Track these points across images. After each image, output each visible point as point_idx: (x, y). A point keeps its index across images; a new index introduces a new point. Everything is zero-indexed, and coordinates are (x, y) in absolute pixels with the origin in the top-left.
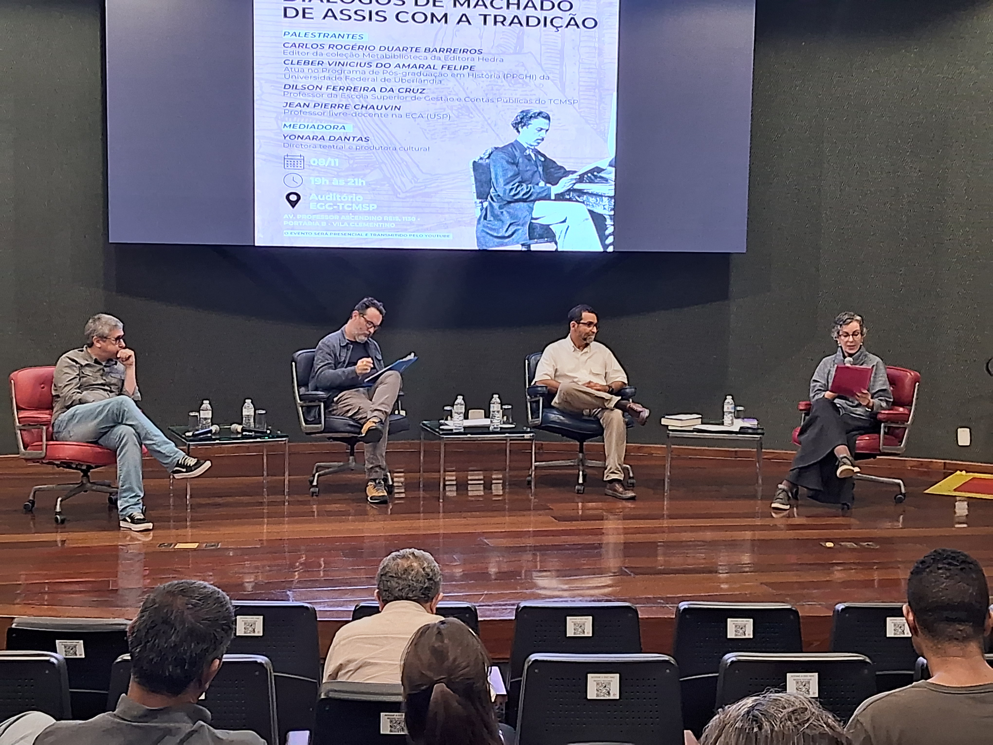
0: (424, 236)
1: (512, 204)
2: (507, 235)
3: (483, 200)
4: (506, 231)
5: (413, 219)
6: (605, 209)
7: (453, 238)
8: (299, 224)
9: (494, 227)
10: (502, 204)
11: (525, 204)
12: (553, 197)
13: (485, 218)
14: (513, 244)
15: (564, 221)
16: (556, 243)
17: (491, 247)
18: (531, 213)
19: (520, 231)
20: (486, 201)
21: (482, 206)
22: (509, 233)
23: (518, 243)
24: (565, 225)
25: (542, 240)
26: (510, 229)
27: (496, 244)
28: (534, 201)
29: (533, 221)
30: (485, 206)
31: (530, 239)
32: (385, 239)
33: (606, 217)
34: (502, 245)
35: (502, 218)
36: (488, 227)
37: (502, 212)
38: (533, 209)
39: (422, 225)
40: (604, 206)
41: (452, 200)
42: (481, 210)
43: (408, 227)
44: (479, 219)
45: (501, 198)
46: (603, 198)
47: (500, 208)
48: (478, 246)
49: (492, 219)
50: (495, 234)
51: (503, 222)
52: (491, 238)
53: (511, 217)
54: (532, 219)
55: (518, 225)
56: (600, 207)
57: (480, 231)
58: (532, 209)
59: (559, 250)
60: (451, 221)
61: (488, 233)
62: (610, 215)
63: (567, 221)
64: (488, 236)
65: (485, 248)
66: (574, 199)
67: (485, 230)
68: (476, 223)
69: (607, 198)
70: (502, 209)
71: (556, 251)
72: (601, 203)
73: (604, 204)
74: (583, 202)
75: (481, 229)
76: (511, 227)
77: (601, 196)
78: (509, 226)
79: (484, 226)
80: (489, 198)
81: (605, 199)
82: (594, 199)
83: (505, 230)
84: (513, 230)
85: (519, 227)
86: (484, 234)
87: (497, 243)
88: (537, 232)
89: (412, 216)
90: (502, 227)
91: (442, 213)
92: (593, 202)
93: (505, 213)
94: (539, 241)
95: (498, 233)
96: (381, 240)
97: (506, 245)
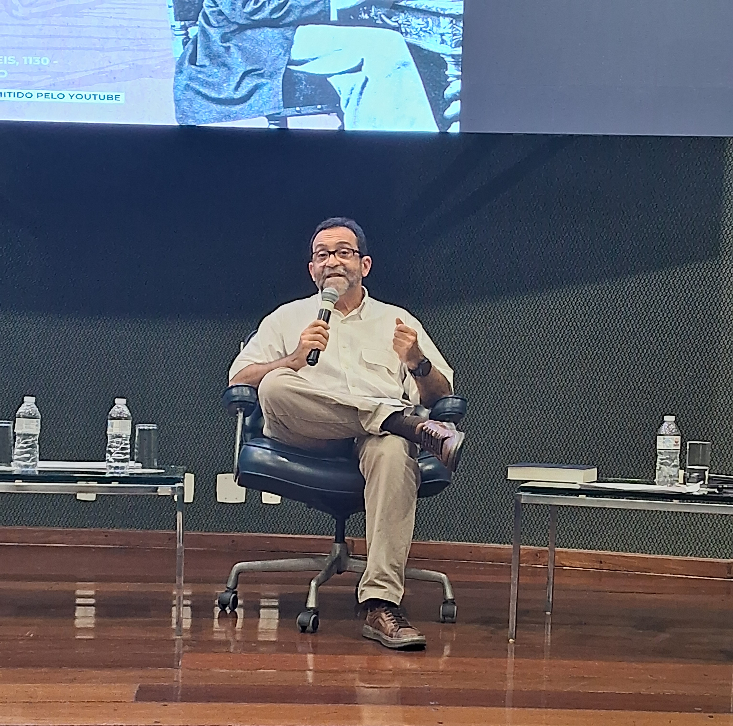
1: (249, 32)
2: (238, 95)
3: (187, 23)
4: (236, 89)
5: (45, 61)
6: (443, 42)
7: (126, 100)
9: (210, 80)
10: (227, 30)
11: (276, 31)
12: (334, 17)
13: (193, 61)
14: (248, 116)
15: (358, 69)
16: (341, 116)
17: (205, 122)
18: (288, 51)
19: (265, 89)
20: (195, 24)
21: (187, 34)
23: (260, 113)
24: (359, 77)
25: (310, 109)
26: (244, 84)
27: (214, 114)
28: (295, 25)
29: (292, 67)
30: (191, 36)
31: (286, 106)
33: (447, 59)
34: (228, 117)
35: (229, 61)
36: (198, 78)
37: (228, 48)
38: (292, 43)
39: (63, 75)
40: (442, 35)
41: (125, 23)
42: (185, 44)
43: (34, 79)
44: (180, 64)
45: (227, 18)
46: (441, 18)
47: (225, 38)
48: (178, 119)
49: (207, 62)
50: (214, 95)
51: (229, 69)
52: (205, 102)
53: (247, 59)
54: (291, 62)
55: (261, 76)
56: (433, 39)
57: (181, 88)
58: (290, 42)
59: (347, 128)
60: (122, 66)
61: (199, 93)
62: (453, 56)
63: (363, 68)
64: (199, 99)
65: (191, 123)
66: (379, 22)
67: (192, 84)
68: (174, 70)
69: (448, 20)
70: (228, 41)
71: (341, 132)
72: (435, 29)
73: (441, 31)
74: (397, 29)
75: (185, 82)
76: (247, 80)
77: (437, 14)
78: (243, 78)
79: (190, 78)
80: (200, 18)
81: (445, 22)
82: (420, 21)
83: (233, 85)
84: (251, 85)
85: (264, 81)
86: (190, 94)
87: (218, 113)
88: (302, 90)
89: (41, 56)
90: (227, 80)
91: (102, 50)
92: (419, 27)
93: (233, 49)
94: (304, 110)
95: (220, 92)
97: (236, 118)
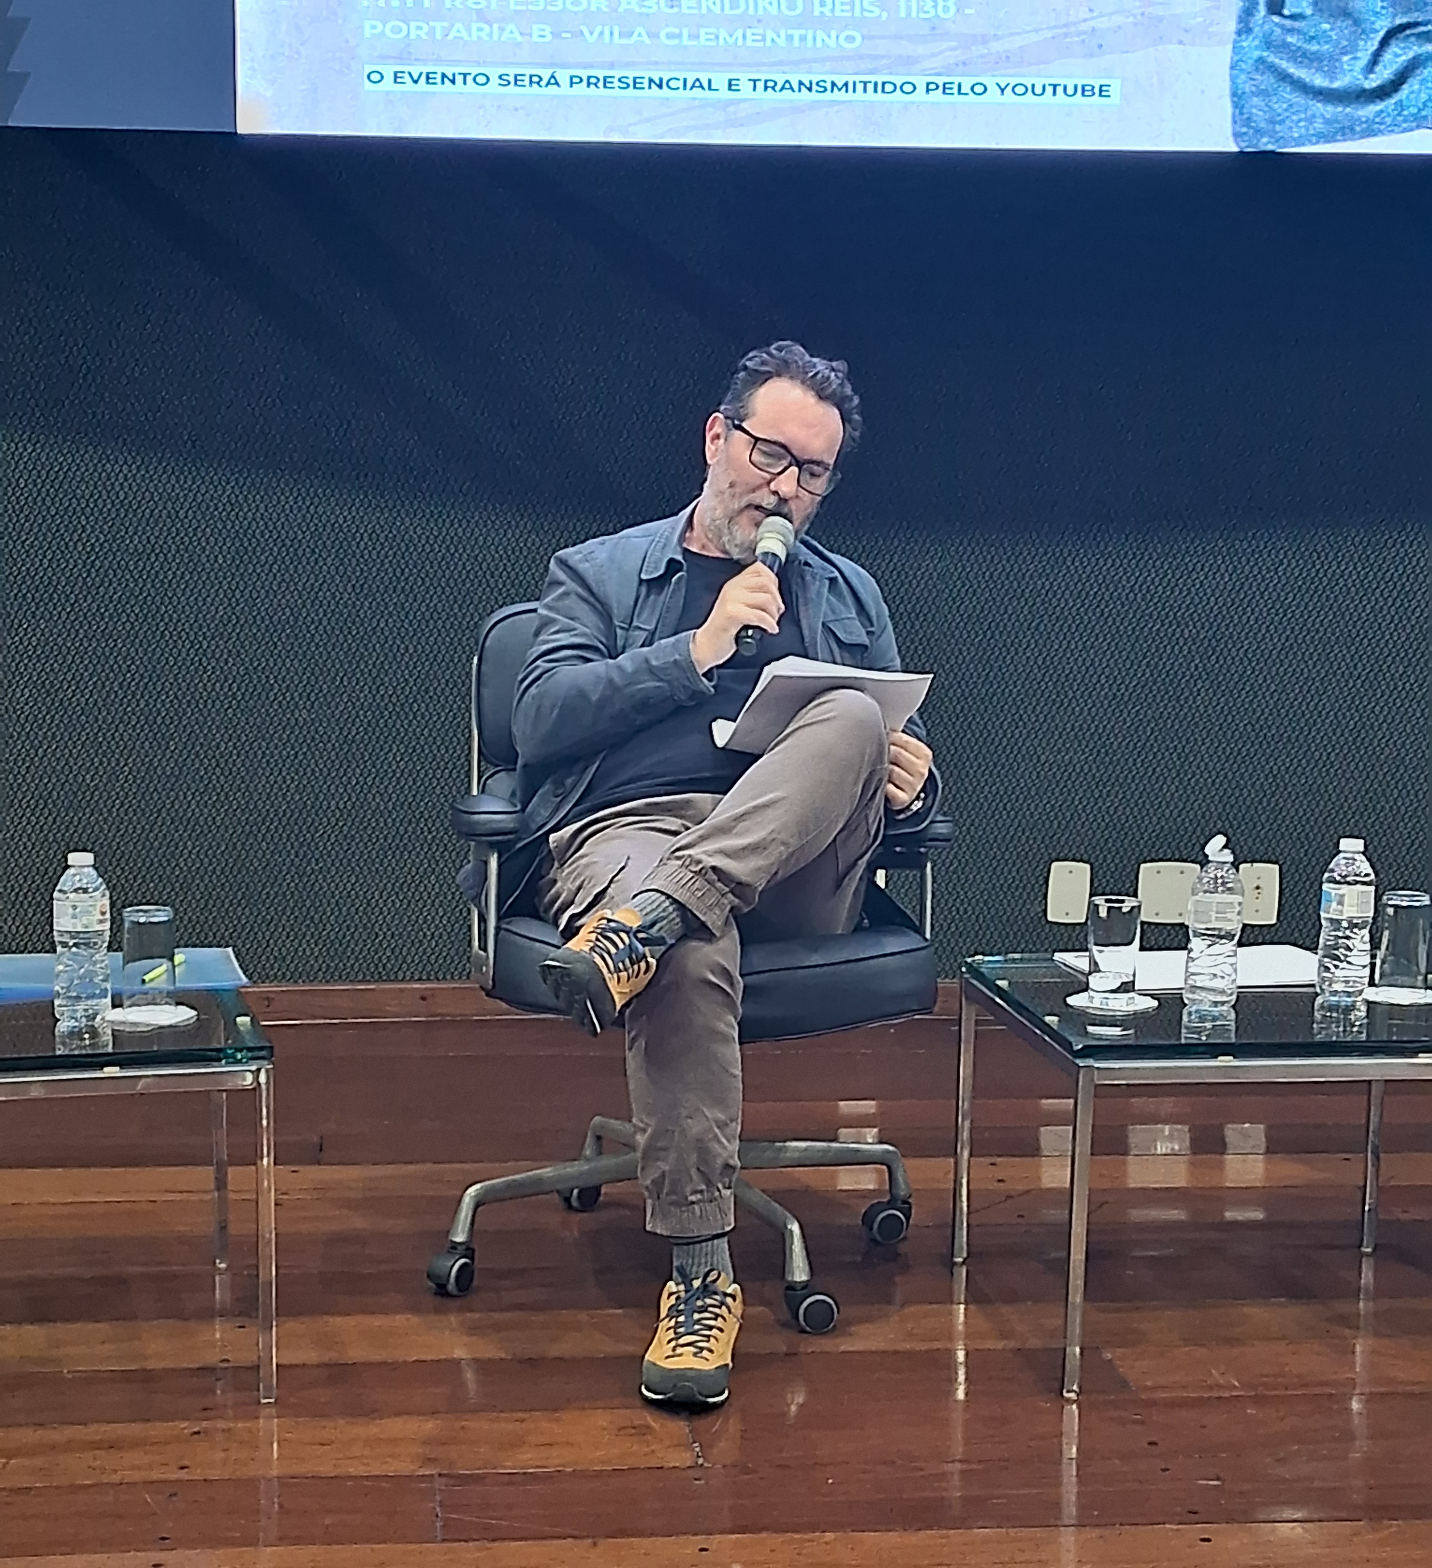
0: (994, 91)
2: (1373, 82)
4: (1370, 65)
5: (946, 9)
7: (1126, 99)
8: (432, 32)
9: (1313, 47)
14: (1394, 128)
17: (1298, 142)
22: (1384, 73)
23: (1421, 122)
26: (1387, 56)
27: (1319, 125)
32: (813, 106)
34: (1348, 131)
36: (1285, 45)
39: (985, 40)
43: (921, 50)
44: (1248, 12)
48: (1236, 135)
49: (1307, 8)
50: (1319, 81)
51: (1357, 22)
52: (1298, 99)
55: (1426, 37)
57: (1246, 65)
61: (1284, 77)
64: (1287, 93)
65: (1267, 145)
67: (1272, 59)
68: (1232, 26)
75: (1254, 54)
76: (1394, 48)
78: (1384, 43)
79: (1268, 44)
83: (1364, 57)
84: (1403, 58)
85: (1428, 49)
86: (1266, 80)
87: (1327, 122)
90: (1351, 49)
95: (1332, 76)
96: (797, 110)
97: (1370, 132)
